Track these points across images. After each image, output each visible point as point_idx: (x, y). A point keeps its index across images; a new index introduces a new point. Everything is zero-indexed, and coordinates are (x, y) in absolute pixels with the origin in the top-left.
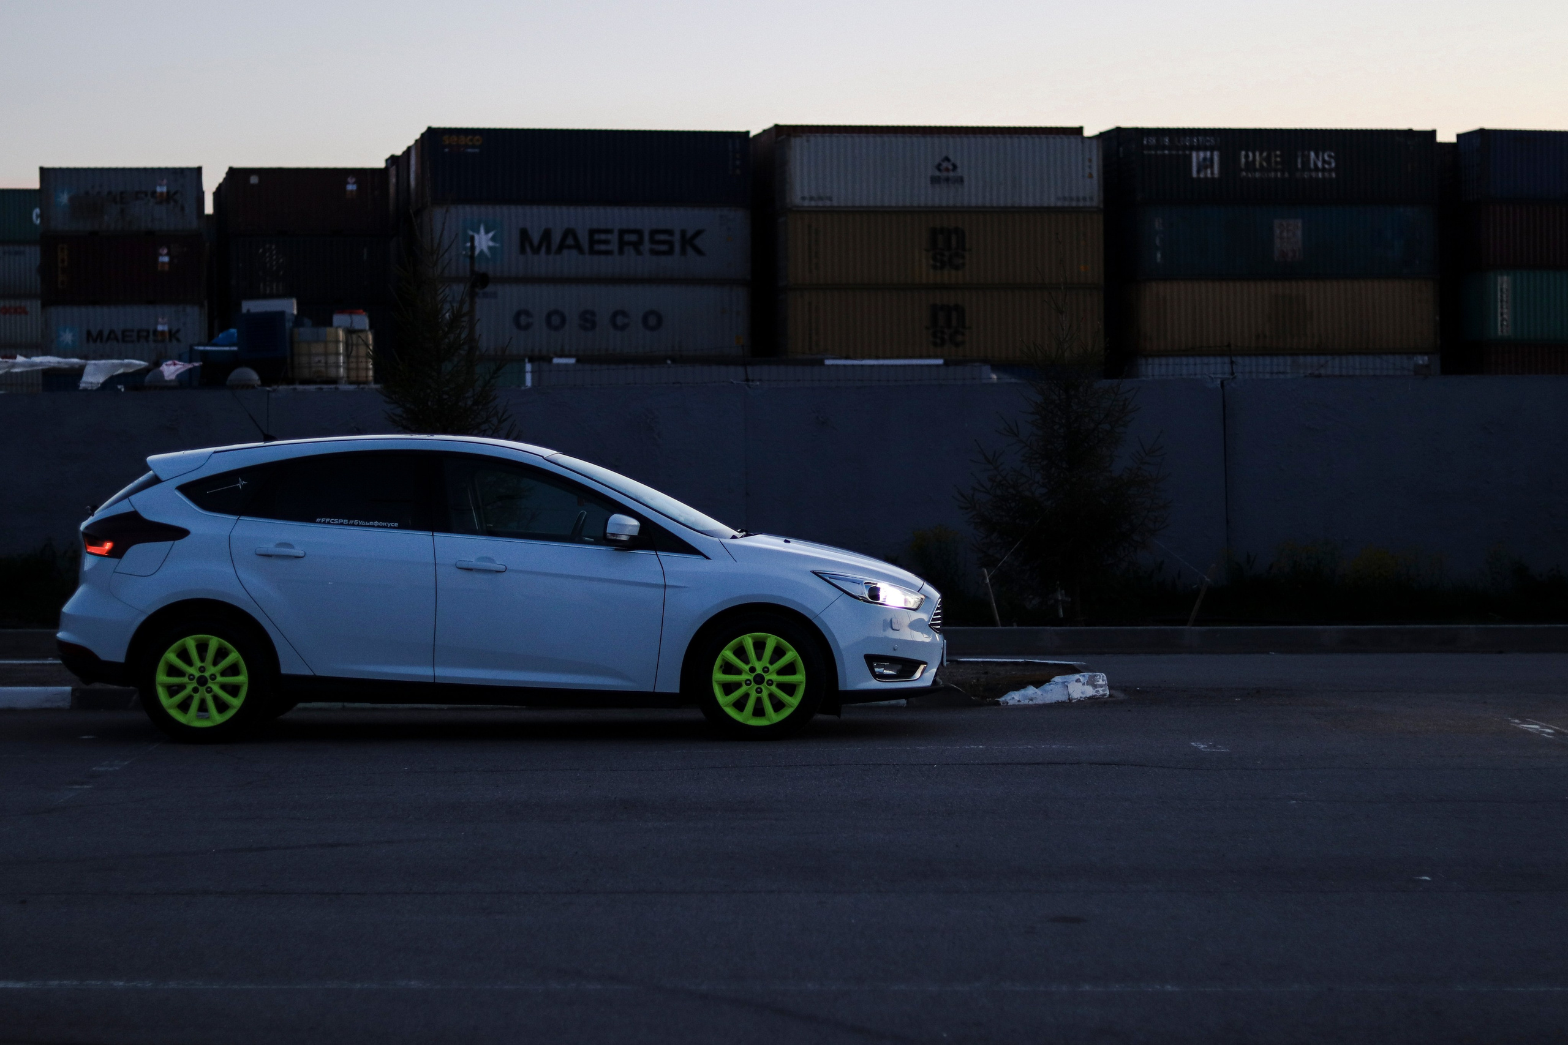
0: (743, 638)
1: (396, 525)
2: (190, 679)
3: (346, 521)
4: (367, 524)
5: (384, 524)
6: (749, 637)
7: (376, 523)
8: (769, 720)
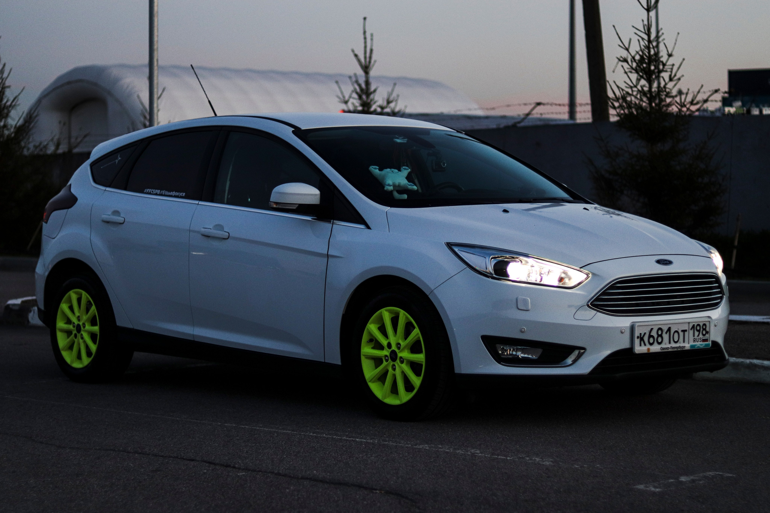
0: (381, 312)
4: (169, 194)
6: (386, 310)
7: (174, 193)
8: (400, 400)
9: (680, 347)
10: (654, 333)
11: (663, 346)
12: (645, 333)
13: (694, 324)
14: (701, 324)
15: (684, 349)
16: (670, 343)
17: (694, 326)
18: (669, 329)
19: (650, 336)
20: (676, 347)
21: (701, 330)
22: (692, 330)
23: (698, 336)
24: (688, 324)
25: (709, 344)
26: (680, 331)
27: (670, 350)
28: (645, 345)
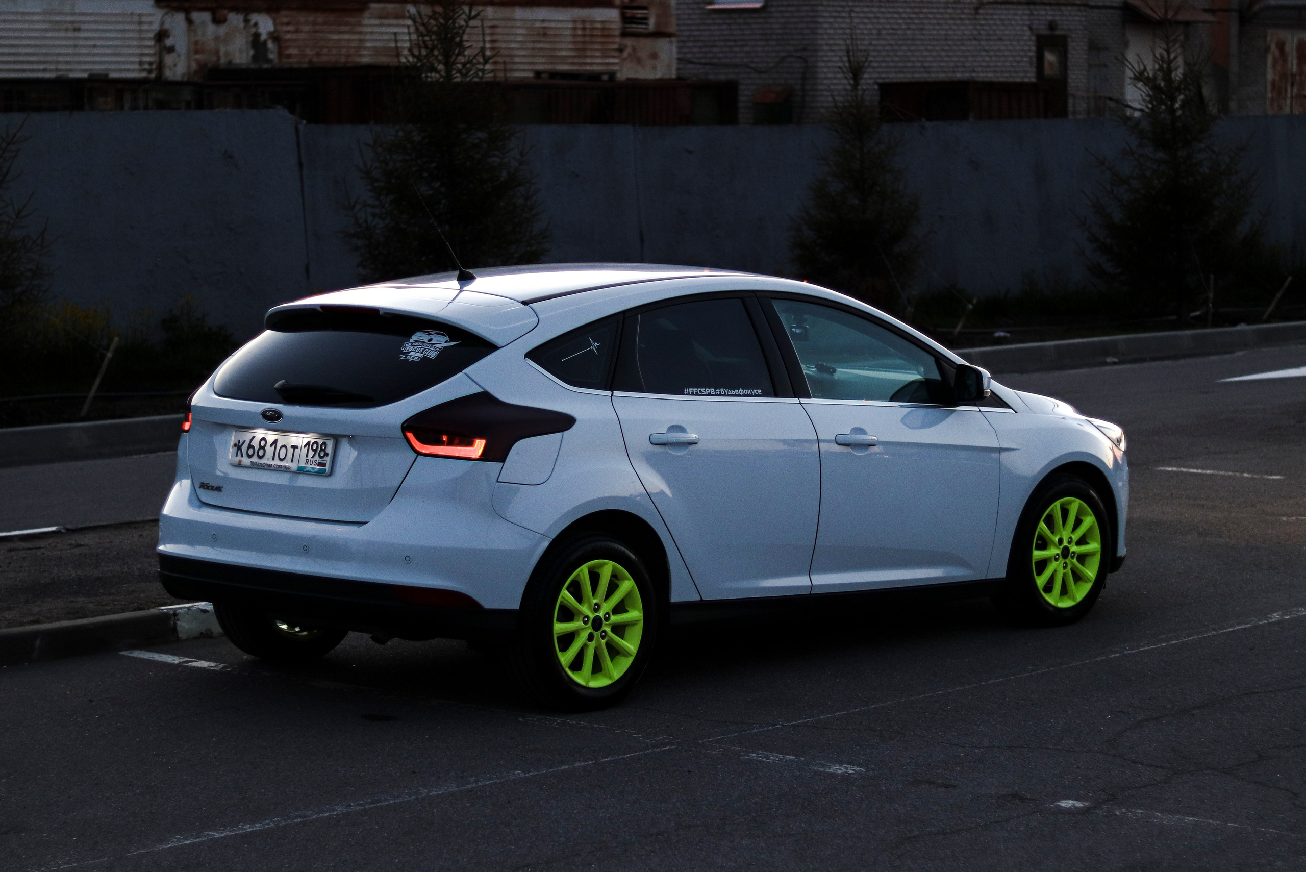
1: (760, 391)
2: (585, 623)
3: (712, 391)
5: (748, 392)
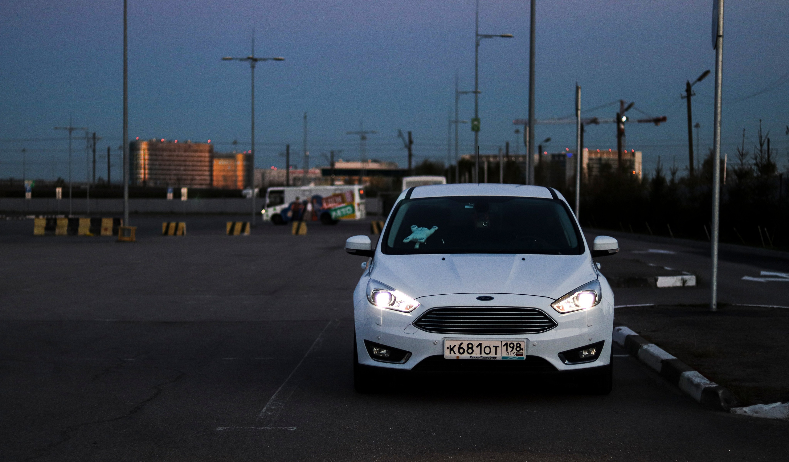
9: (490, 357)
10: (464, 346)
11: (473, 355)
12: (455, 346)
13: (507, 342)
14: (515, 343)
15: (496, 359)
16: (481, 353)
17: (506, 344)
18: (480, 345)
19: (460, 348)
20: (487, 358)
21: (515, 347)
22: (505, 347)
23: (512, 351)
24: (501, 342)
25: (524, 357)
26: (491, 347)
27: (480, 359)
28: (455, 353)
